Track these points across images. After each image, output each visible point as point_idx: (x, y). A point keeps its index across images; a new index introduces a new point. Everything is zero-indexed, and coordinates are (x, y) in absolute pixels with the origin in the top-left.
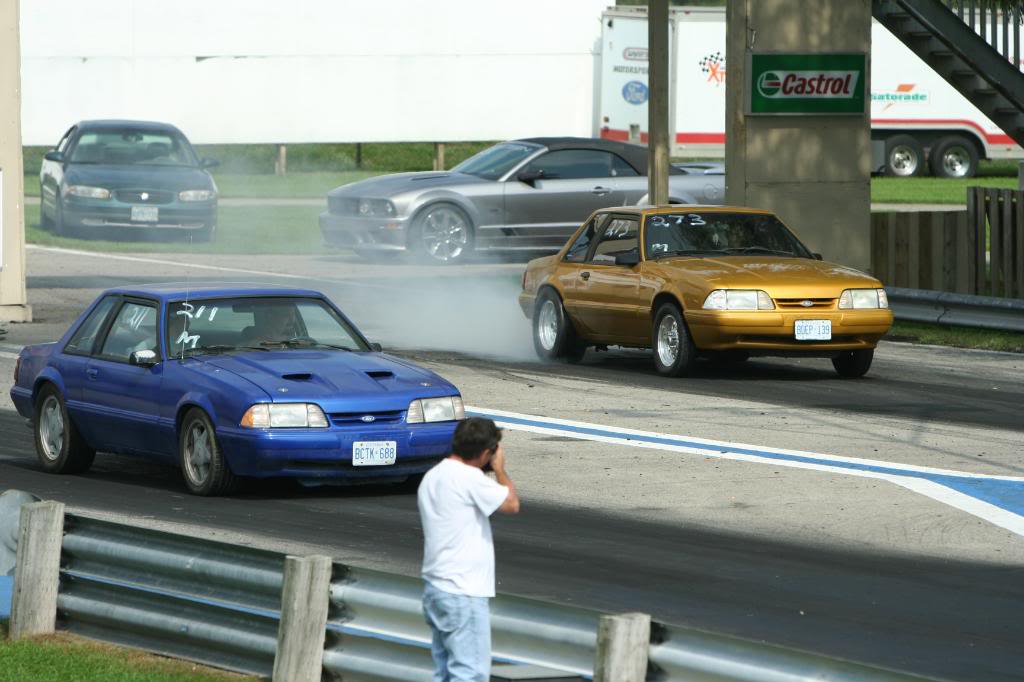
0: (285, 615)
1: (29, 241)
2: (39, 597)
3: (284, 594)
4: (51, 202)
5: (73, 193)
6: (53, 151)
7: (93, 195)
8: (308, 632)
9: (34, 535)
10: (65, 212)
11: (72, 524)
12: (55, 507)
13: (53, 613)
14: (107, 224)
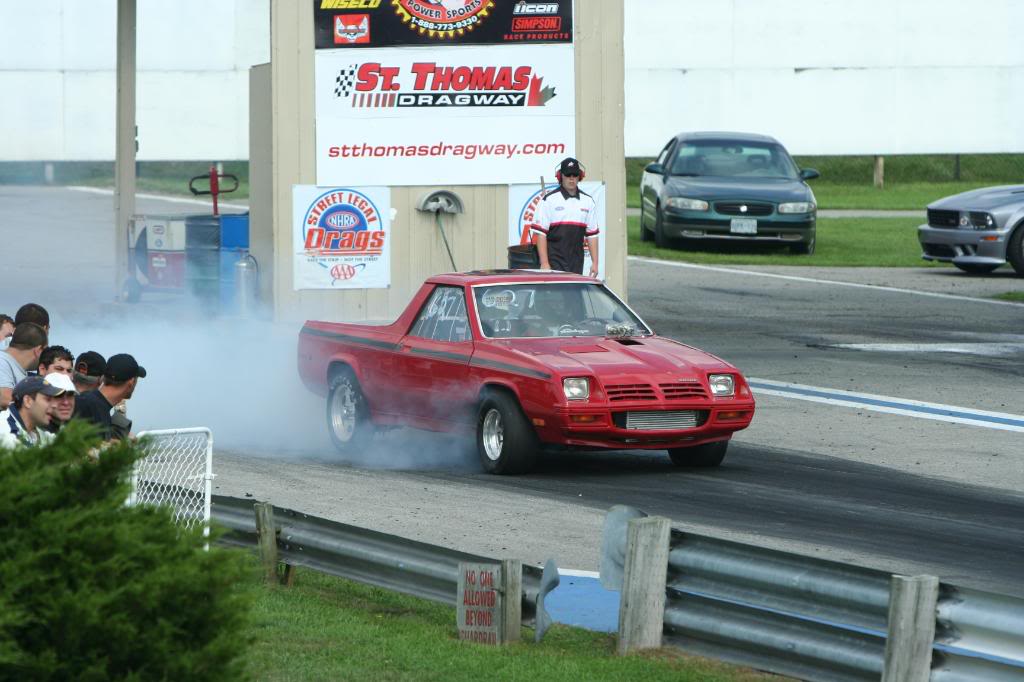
0: (892, 634)
1: (630, 253)
2: (646, 612)
3: (891, 613)
4: (651, 214)
5: (673, 205)
6: (653, 163)
7: (693, 207)
8: (915, 652)
9: (640, 549)
10: (665, 224)
11: (678, 539)
12: (661, 523)
13: (660, 628)
14: (706, 236)
